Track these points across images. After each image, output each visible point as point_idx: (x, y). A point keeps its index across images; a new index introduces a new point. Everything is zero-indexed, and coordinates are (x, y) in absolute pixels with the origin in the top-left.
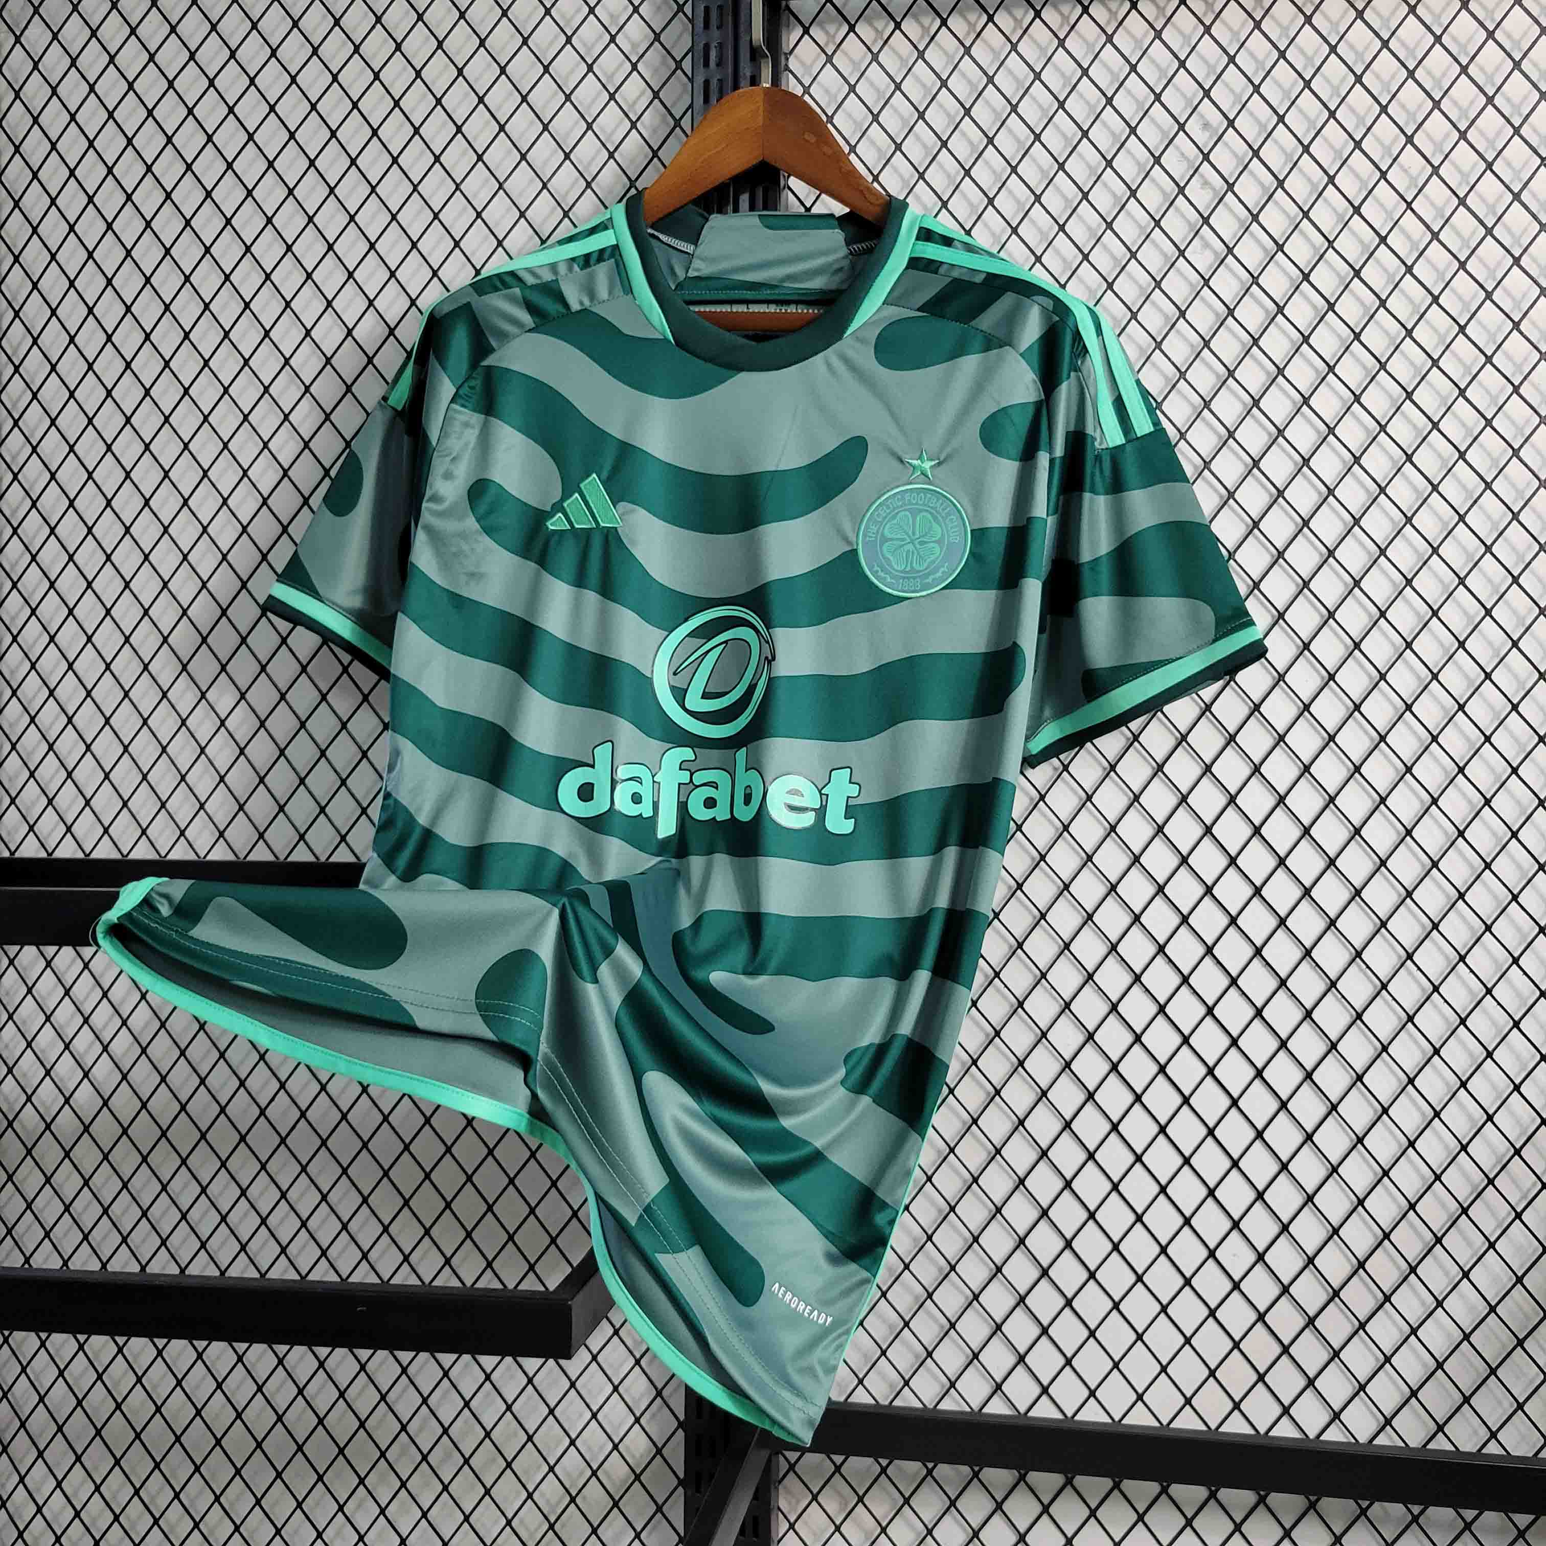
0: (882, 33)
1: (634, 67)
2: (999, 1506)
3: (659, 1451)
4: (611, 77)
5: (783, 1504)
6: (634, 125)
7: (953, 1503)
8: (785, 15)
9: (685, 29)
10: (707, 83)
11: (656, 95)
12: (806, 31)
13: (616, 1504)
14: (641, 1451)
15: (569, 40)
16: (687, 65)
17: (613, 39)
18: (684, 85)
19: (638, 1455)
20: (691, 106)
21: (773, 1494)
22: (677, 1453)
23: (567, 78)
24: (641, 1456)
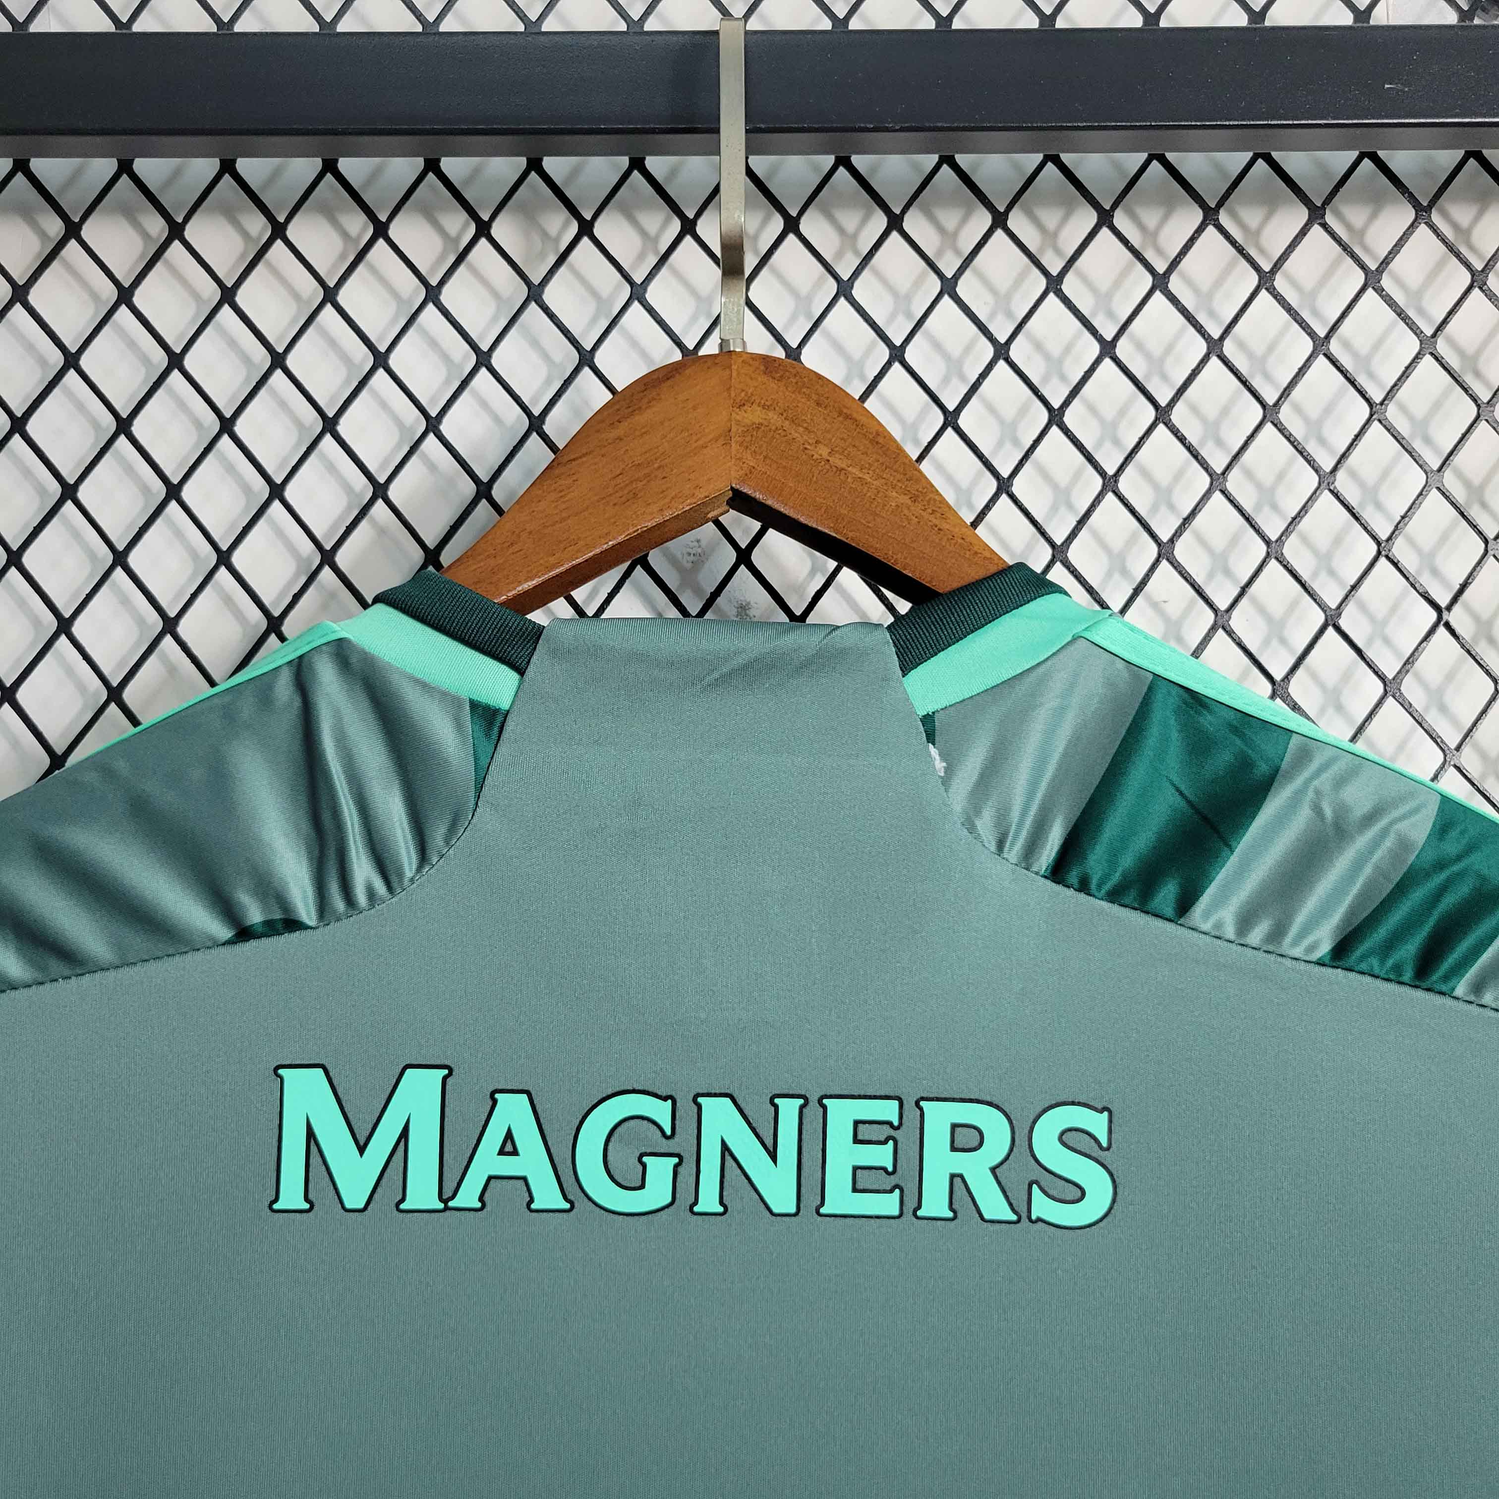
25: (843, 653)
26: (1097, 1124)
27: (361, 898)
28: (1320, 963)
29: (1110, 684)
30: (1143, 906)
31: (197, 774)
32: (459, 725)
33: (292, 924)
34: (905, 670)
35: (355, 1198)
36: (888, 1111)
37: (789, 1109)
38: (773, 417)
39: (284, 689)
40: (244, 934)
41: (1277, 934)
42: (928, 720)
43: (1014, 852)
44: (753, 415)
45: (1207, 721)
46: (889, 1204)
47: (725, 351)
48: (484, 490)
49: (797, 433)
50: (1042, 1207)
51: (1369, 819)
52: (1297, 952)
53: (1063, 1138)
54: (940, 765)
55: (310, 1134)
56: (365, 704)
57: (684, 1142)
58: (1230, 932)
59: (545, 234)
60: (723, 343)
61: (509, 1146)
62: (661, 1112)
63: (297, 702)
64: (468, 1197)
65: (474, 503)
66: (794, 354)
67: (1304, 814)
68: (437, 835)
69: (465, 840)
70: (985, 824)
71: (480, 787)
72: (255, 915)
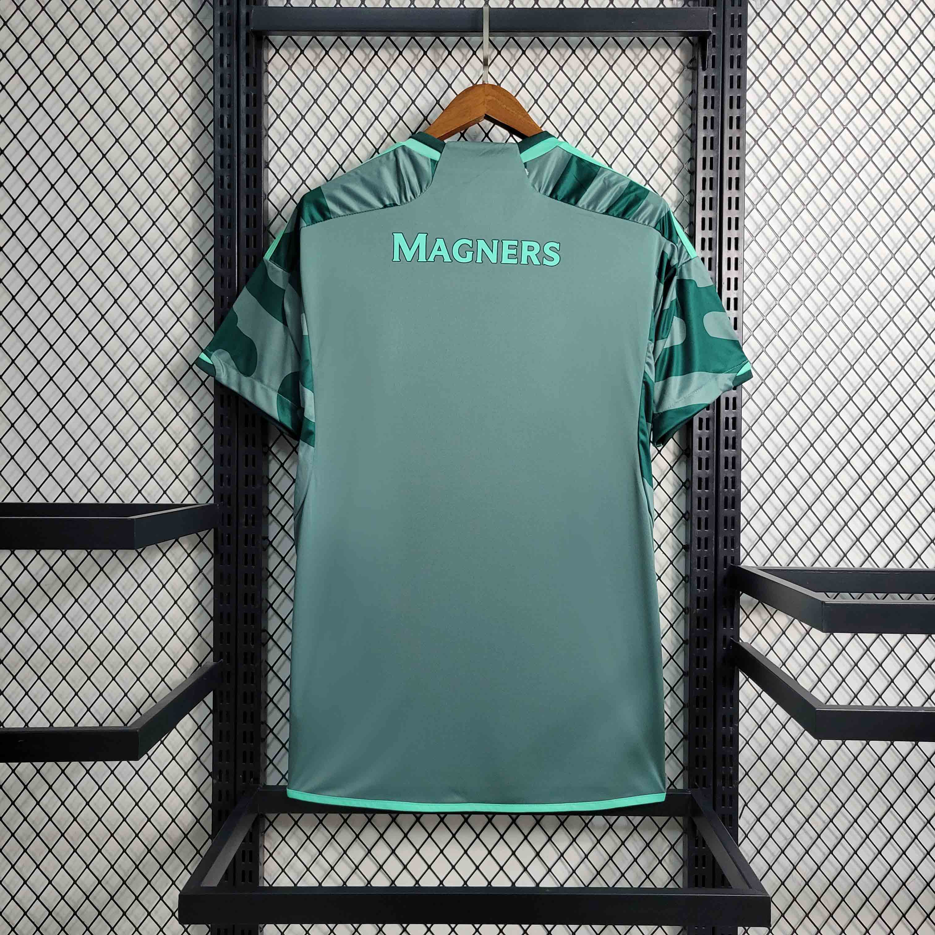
0: (319, 55)
1: (181, 63)
2: (382, 836)
3: (198, 821)
4: (168, 67)
5: (267, 844)
6: (181, 95)
7: (357, 836)
8: (265, 42)
9: (210, 43)
10: (222, 76)
11: (194, 79)
12: (277, 51)
13: (174, 851)
14: (189, 821)
15: (143, 45)
16: (211, 64)
17: (169, 46)
18: (210, 74)
19: (186, 825)
20: (213, 88)
21: (261, 838)
22: (207, 821)
23: (143, 65)
24: (188, 825)
25: (508, 149)
26: (557, 246)
27: (409, 200)
28: (603, 214)
29: (563, 156)
30: (568, 202)
31: (375, 174)
32: (428, 164)
33: (395, 205)
34: (521, 153)
35: (409, 259)
36: (515, 243)
37: (495, 242)
38: (495, 99)
39: (392, 156)
40: (385, 206)
41: (595, 208)
42: (525, 164)
43: (542, 191)
44: (490, 98)
45: (583, 164)
46: (515, 261)
47: (484, 83)
48: (425, 118)
49: (499, 102)
50: (546, 262)
51: (616, 184)
52: (599, 211)
53: (550, 248)
54: (527, 173)
55: (400, 246)
56: (409, 159)
57: (474, 249)
58: (585, 207)
59: (439, 54)
60: (483, 82)
61: (439, 249)
62: (470, 243)
63: (395, 158)
64: (431, 259)
65: (423, 121)
66: (499, 85)
67: (602, 182)
68: (424, 186)
69: (429, 188)
70: (536, 186)
71: (433, 177)
72: (387, 202)
